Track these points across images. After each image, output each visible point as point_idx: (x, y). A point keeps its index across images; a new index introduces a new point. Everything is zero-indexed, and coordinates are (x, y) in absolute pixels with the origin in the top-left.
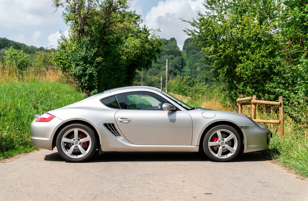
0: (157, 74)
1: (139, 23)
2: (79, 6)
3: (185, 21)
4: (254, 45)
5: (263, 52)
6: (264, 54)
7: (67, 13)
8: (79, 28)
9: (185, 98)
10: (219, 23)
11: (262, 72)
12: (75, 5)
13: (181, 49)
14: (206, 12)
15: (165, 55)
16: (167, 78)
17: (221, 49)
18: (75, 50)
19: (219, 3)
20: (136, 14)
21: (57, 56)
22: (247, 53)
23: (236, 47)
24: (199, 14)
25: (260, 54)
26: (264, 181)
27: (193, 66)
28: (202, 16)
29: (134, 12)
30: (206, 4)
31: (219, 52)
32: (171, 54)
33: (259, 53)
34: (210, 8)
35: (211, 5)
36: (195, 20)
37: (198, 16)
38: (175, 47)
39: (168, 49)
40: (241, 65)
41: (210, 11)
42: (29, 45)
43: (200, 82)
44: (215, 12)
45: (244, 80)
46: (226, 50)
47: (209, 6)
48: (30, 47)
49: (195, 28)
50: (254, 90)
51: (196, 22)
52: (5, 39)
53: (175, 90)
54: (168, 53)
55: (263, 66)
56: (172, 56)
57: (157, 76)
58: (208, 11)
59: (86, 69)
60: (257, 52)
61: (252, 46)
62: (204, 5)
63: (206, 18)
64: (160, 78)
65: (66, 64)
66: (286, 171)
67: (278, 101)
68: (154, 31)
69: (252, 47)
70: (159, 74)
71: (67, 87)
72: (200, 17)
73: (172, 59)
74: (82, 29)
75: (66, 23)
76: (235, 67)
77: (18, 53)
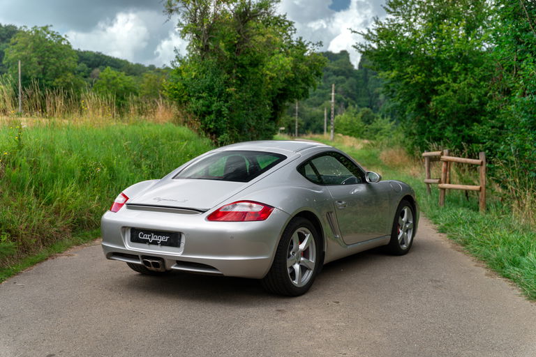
0: (319, 105)
1: (291, 34)
2: (201, 12)
3: (355, 32)
4: (457, 68)
5: (470, 79)
6: (472, 81)
7: (184, 23)
8: (201, 45)
9: (359, 142)
10: (407, 34)
11: (469, 108)
12: (196, 10)
13: (356, 67)
14: (387, 19)
15: (332, 75)
16: (333, 112)
17: (408, 74)
18: (196, 77)
19: (407, 5)
20: (287, 19)
21: (170, 86)
22: (446, 80)
23: (430, 71)
24: (377, 23)
25: (466, 82)
26: (438, 279)
27: (374, 92)
28: (381, 24)
29: (284, 16)
30: (388, 7)
31: (405, 79)
32: (341, 75)
33: (465, 80)
34: (395, 12)
35: (394, 8)
36: (371, 31)
37: (375, 25)
38: (347, 65)
39: (336, 68)
40: (438, 97)
41: (394, 18)
42: (134, 63)
43: (383, 117)
44: (401, 18)
45: (443, 120)
46: (415, 76)
47: (391, 10)
48: (134, 66)
49: (371, 43)
50: (455, 135)
51: (371, 33)
52: (100, 53)
53: (346, 130)
54: (336, 73)
55: (471, 99)
56: (343, 77)
57: (320, 107)
58: (391, 16)
59: (211, 103)
60: (462, 79)
61: (454, 70)
62: (384, 8)
63: (387, 27)
64: (324, 110)
65: (182, 97)
66: (475, 264)
67: (478, 159)
68: (313, 44)
69: (455, 72)
70: (323, 105)
71: (184, 130)
72: (378, 26)
73: (343, 82)
74: (206, 46)
75: (183, 37)
76: (429, 101)
77: (118, 75)
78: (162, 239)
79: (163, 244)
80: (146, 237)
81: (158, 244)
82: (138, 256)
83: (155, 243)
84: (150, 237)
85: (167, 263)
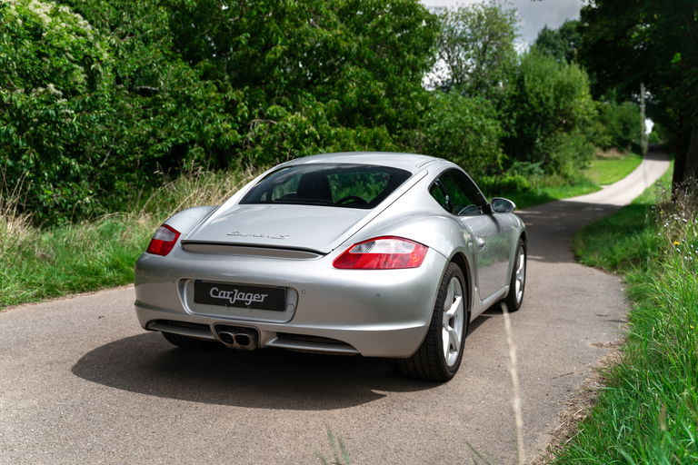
78: (254, 298)
79: (255, 306)
80: (224, 295)
81: (246, 307)
82: (208, 326)
83: (240, 304)
84: (232, 296)
85: (263, 335)
